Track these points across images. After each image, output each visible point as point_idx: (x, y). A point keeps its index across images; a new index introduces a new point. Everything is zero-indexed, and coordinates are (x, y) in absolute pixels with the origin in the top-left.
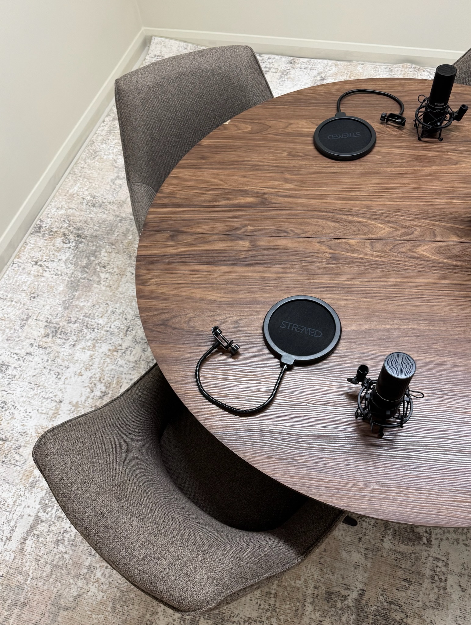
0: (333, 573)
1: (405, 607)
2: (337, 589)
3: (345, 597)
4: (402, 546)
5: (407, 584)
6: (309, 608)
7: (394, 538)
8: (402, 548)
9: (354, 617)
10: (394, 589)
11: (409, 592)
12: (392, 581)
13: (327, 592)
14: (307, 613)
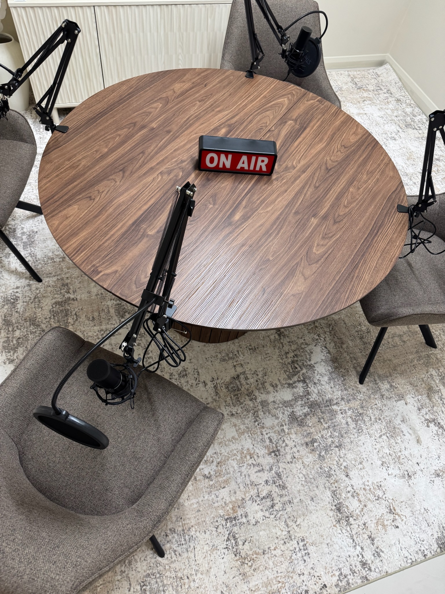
0: (80, 283)
1: (77, 322)
2: (71, 287)
3: (69, 292)
4: (113, 310)
5: (91, 319)
6: (55, 279)
7: (116, 305)
8: (112, 311)
9: (60, 300)
10: (86, 314)
11: (87, 321)
12: (90, 311)
13: (67, 283)
14: (51, 279)
